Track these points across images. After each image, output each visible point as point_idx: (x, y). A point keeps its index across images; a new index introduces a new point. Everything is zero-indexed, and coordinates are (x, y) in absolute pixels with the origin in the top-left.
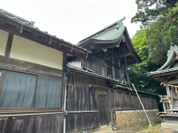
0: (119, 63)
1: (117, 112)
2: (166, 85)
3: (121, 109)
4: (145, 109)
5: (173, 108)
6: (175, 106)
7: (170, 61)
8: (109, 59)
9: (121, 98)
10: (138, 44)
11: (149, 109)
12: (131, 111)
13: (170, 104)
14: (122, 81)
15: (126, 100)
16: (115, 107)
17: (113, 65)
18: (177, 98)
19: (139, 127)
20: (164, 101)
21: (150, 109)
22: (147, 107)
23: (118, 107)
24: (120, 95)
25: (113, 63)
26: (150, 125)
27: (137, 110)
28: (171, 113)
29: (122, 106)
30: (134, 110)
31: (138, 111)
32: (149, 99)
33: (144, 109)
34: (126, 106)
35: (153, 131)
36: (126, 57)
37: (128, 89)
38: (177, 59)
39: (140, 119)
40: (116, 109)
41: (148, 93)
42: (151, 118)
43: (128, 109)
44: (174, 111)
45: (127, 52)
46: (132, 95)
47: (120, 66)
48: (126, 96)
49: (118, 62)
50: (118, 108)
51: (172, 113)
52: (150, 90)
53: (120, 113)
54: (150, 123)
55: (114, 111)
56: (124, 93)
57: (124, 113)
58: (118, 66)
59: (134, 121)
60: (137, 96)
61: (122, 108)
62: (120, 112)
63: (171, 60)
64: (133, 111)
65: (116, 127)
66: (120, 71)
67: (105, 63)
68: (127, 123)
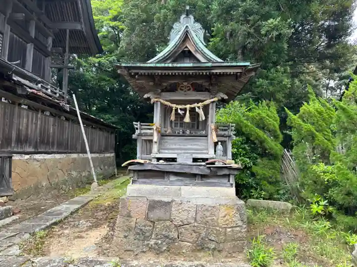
0: (50, 41)
1: (16, 157)
2: (156, 100)
3: (31, 150)
4: (91, 153)
5: (159, 152)
6: (163, 147)
7: (173, 49)
8: (20, 16)
9: (36, 124)
10: (103, 12)
11: (98, 153)
12: (58, 156)
13: (156, 142)
14: (49, 87)
15: (48, 130)
16: (13, 145)
17: (31, 41)
18: (166, 132)
19: (71, 188)
20: (142, 135)
21: (100, 152)
22: (96, 148)
23: (22, 145)
24: (34, 116)
25: (33, 34)
26: (95, 184)
27: (72, 154)
28: (152, 162)
29: (36, 142)
30: (66, 153)
31: (75, 156)
32: (101, 133)
33: (89, 153)
34: (48, 143)
35: (99, 196)
36: (70, 31)
37: (61, 104)
38: (186, 47)
39: (74, 174)
40: (15, 150)
41: (102, 120)
42: (99, 169)
43: (52, 150)
44: (159, 159)
45: (75, 20)
46: (67, 119)
47: (49, 49)
48: (51, 119)
49: (47, 38)
50: (22, 148)
51: (154, 162)
52: (107, 116)
53: (27, 161)
54: (95, 180)
55: (6, 155)
56: (48, 113)
57: (38, 161)
58: (46, 47)
59: (61, 176)
60: (79, 123)
61: (36, 147)
62: (27, 157)
63: (177, 47)
64: (64, 156)
65: (7, 196)
66: (48, 62)
67: (6, 25)
68: (41, 183)
